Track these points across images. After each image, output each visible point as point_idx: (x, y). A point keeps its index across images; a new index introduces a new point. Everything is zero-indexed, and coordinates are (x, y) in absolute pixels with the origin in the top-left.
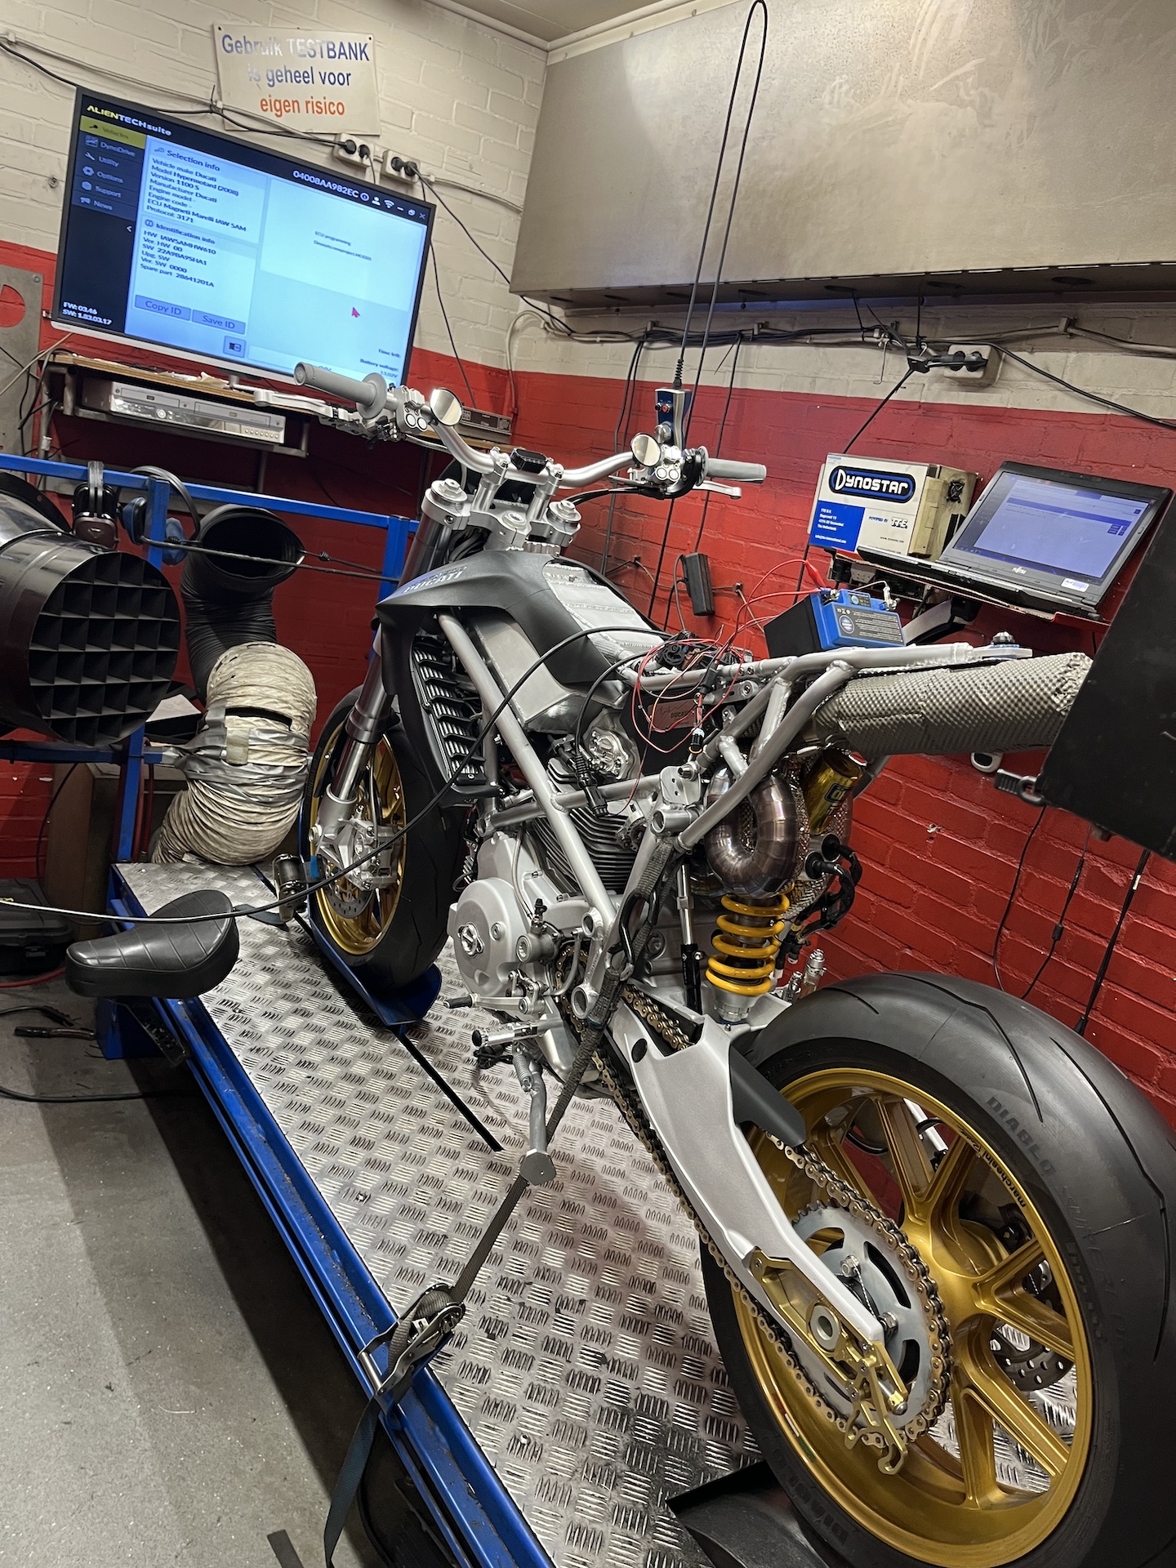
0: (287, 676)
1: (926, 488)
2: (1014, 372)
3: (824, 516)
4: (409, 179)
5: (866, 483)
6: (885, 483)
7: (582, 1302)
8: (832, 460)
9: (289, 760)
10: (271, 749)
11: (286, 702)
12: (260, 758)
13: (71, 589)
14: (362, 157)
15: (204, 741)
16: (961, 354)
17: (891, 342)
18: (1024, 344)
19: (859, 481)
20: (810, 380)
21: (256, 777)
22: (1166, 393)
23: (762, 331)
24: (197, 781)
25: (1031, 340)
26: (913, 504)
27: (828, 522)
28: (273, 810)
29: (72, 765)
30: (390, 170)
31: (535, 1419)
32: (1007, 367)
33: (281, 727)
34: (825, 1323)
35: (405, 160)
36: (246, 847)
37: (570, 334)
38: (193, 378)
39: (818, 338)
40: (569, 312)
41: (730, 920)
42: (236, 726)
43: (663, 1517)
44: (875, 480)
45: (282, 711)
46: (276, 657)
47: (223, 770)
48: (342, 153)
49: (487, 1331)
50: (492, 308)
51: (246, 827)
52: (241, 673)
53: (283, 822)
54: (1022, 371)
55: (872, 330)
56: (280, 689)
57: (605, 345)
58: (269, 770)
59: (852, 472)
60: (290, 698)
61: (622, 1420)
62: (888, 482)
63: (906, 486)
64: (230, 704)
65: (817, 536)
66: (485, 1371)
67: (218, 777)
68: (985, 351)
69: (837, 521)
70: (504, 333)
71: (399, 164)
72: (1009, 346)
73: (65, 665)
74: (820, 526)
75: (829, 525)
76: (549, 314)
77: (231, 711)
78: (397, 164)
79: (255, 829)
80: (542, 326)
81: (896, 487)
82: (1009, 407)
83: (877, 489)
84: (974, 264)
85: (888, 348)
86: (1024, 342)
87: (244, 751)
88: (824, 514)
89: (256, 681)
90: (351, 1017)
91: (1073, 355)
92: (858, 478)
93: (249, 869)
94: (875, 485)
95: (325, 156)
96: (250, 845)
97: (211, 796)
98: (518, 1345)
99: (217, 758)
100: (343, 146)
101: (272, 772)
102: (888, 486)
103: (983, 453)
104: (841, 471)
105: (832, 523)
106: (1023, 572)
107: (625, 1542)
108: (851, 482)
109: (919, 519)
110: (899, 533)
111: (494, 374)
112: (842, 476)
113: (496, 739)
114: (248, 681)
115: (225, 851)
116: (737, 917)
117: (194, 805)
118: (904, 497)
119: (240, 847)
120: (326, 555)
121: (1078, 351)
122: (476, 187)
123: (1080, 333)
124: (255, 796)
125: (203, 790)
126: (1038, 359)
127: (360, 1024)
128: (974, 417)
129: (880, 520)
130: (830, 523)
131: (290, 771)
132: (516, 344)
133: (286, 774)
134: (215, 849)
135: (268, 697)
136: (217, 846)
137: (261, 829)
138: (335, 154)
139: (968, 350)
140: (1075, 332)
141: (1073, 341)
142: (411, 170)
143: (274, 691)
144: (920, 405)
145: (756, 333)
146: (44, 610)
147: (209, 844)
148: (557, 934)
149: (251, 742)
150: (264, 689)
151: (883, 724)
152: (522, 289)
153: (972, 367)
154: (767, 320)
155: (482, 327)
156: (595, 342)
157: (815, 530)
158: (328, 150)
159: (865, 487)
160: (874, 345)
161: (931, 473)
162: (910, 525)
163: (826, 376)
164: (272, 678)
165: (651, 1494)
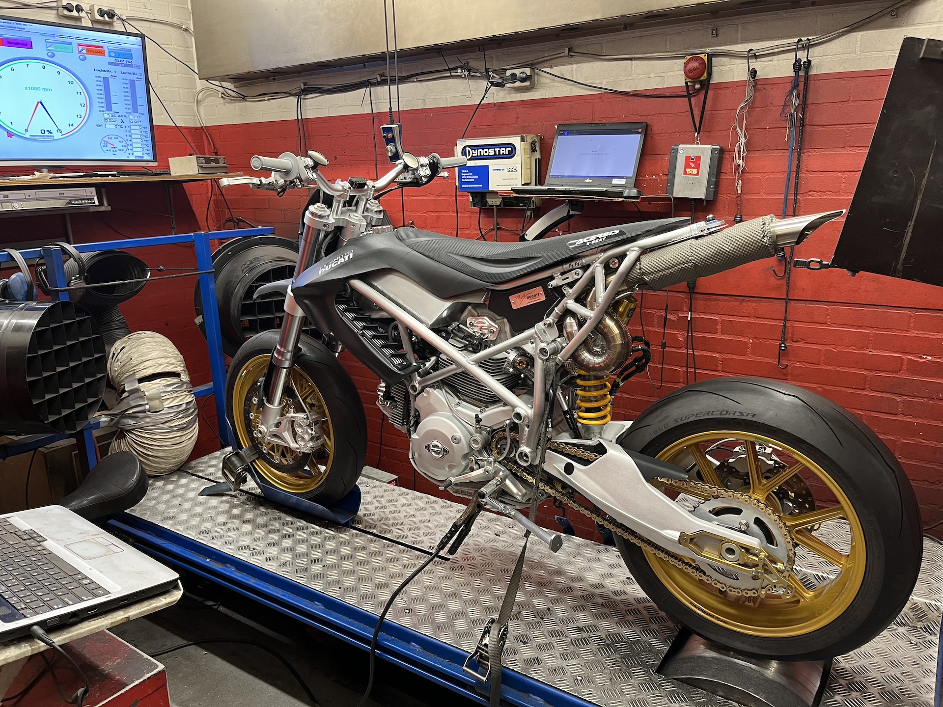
0: (164, 348)
1: (523, 148)
2: (544, 79)
3: (464, 174)
4: (111, 20)
5: (485, 152)
6: (497, 150)
7: (549, 609)
8: (461, 143)
9: (187, 398)
10: (175, 395)
11: (173, 364)
12: (171, 402)
13: (39, 336)
14: (78, 12)
15: (129, 404)
16: (514, 75)
17: (469, 73)
18: (545, 64)
19: (480, 152)
20: (422, 101)
21: (172, 415)
22: (630, 78)
23: (382, 78)
24: (133, 430)
25: (550, 61)
26: (517, 158)
27: (468, 177)
28: (187, 432)
29: (33, 451)
30: (98, 17)
31: (575, 668)
32: (540, 78)
33: (175, 380)
34: (730, 551)
35: (106, 9)
36: (177, 459)
37: (244, 98)
38: (30, 177)
39: (421, 78)
40: (237, 84)
41: (584, 390)
42: (150, 388)
43: (659, 679)
44: (490, 150)
45: (173, 370)
46: (151, 339)
47: (150, 417)
48: (66, 12)
49: (521, 641)
50: (181, 90)
51: (175, 447)
52: (136, 355)
53: (194, 437)
54: (549, 78)
55: (456, 69)
56: (165, 357)
57: (271, 101)
58: (178, 408)
59: (474, 147)
60: (174, 361)
61: (610, 650)
62: (499, 149)
63: (510, 149)
64: (138, 376)
65: (463, 186)
66: (537, 659)
67: (148, 423)
68: (528, 71)
69: (473, 175)
70: (193, 104)
71: (103, 13)
72: (537, 66)
73: (48, 384)
74: (463, 180)
75: (469, 179)
76: (222, 87)
77: (141, 380)
78: (102, 12)
79: (181, 446)
80: (220, 96)
81: (504, 151)
82: (547, 97)
83: (493, 154)
84: (520, 29)
85: (471, 77)
86: (546, 63)
87: (160, 402)
88: (464, 173)
89: (149, 357)
90: (315, 528)
91: (575, 66)
92: (479, 150)
93: (178, 472)
94: (491, 152)
95: (54, 16)
96: (178, 457)
97: (147, 436)
98: (540, 641)
99: (144, 412)
100: (65, 8)
101: (180, 409)
102: (499, 151)
103: (539, 123)
104: (468, 148)
105: (470, 177)
106: (591, 181)
107: (655, 697)
108: (476, 153)
109: (523, 165)
110: (513, 175)
111: (193, 131)
112: (469, 151)
113: (413, 339)
114: (144, 359)
115: (163, 466)
116: (587, 388)
117: (135, 446)
118: (511, 155)
119: (173, 460)
120: (162, 267)
121: (577, 64)
122: (152, 18)
123: (577, 54)
124: (175, 426)
125: (139, 434)
126: (556, 70)
127: (322, 529)
128: (528, 106)
129: (500, 170)
130: (469, 177)
131: (189, 405)
132: (202, 109)
133: (188, 407)
134: (155, 468)
135: (162, 364)
136: (158, 465)
137: (184, 445)
138: (60, 13)
139: (517, 72)
140: (573, 54)
141: (573, 58)
142: (111, 15)
143: (163, 359)
144: (495, 104)
145: (379, 80)
146: (28, 353)
147: (152, 466)
148: (489, 429)
149: (162, 395)
150: (157, 360)
151: (671, 272)
152: (206, 77)
153: (523, 80)
154: (383, 71)
155: (178, 103)
156: (264, 100)
157: (461, 183)
158: (55, 12)
159: (485, 154)
160: (460, 77)
161: (522, 140)
162: (519, 169)
163: (431, 97)
164: (157, 352)
165: (647, 672)
